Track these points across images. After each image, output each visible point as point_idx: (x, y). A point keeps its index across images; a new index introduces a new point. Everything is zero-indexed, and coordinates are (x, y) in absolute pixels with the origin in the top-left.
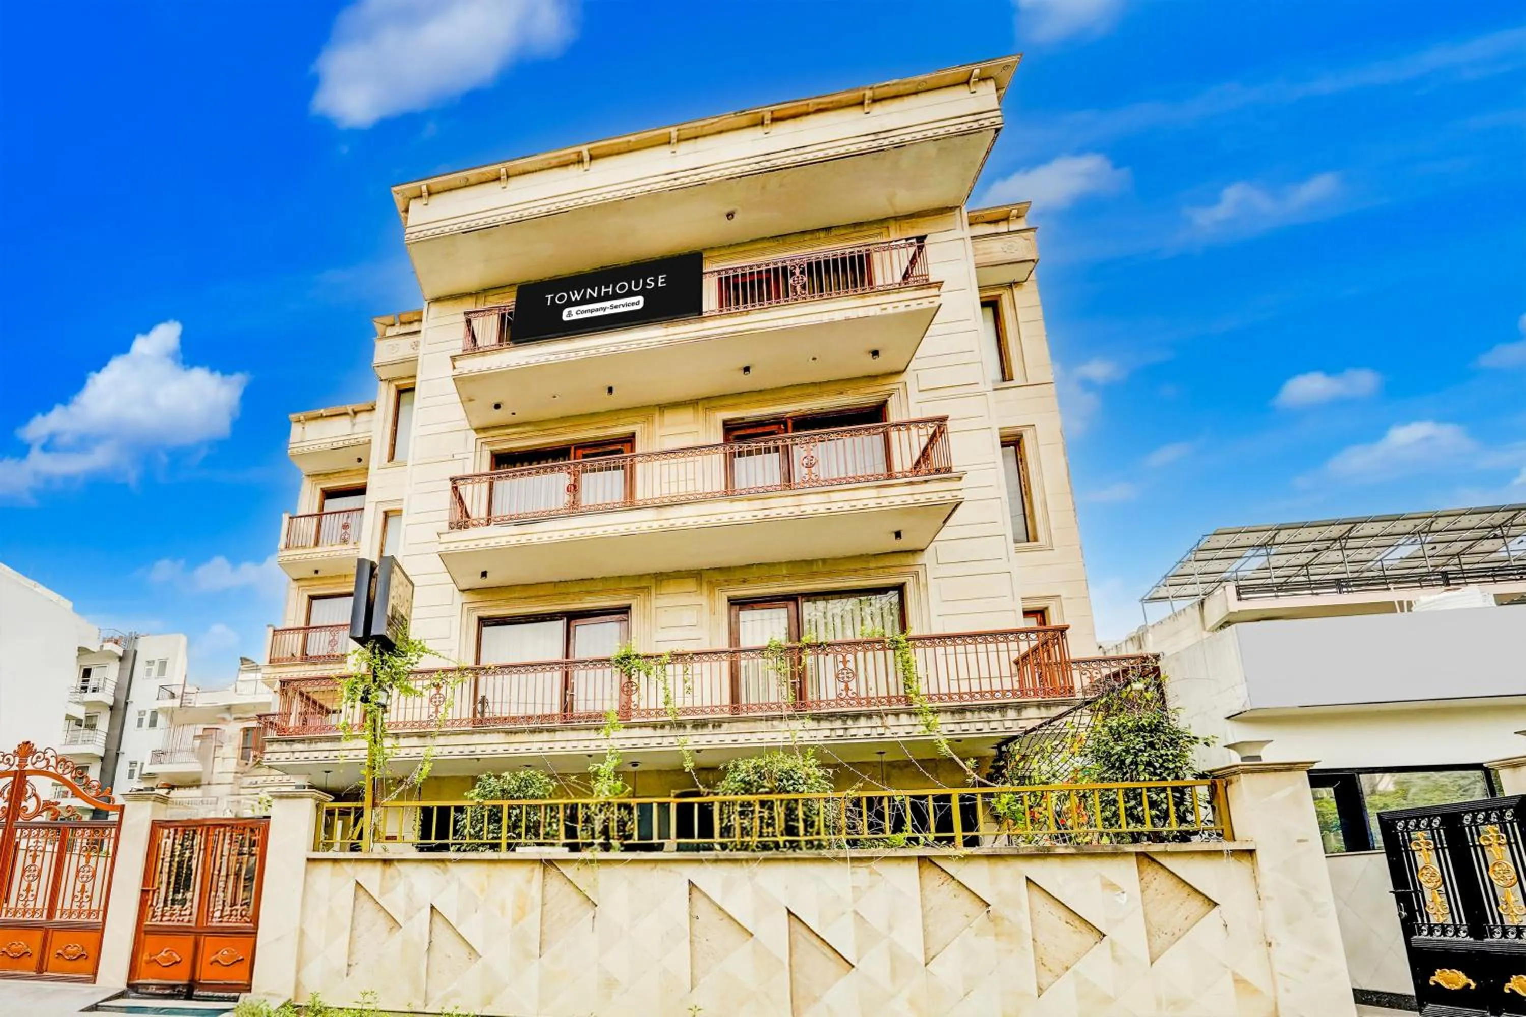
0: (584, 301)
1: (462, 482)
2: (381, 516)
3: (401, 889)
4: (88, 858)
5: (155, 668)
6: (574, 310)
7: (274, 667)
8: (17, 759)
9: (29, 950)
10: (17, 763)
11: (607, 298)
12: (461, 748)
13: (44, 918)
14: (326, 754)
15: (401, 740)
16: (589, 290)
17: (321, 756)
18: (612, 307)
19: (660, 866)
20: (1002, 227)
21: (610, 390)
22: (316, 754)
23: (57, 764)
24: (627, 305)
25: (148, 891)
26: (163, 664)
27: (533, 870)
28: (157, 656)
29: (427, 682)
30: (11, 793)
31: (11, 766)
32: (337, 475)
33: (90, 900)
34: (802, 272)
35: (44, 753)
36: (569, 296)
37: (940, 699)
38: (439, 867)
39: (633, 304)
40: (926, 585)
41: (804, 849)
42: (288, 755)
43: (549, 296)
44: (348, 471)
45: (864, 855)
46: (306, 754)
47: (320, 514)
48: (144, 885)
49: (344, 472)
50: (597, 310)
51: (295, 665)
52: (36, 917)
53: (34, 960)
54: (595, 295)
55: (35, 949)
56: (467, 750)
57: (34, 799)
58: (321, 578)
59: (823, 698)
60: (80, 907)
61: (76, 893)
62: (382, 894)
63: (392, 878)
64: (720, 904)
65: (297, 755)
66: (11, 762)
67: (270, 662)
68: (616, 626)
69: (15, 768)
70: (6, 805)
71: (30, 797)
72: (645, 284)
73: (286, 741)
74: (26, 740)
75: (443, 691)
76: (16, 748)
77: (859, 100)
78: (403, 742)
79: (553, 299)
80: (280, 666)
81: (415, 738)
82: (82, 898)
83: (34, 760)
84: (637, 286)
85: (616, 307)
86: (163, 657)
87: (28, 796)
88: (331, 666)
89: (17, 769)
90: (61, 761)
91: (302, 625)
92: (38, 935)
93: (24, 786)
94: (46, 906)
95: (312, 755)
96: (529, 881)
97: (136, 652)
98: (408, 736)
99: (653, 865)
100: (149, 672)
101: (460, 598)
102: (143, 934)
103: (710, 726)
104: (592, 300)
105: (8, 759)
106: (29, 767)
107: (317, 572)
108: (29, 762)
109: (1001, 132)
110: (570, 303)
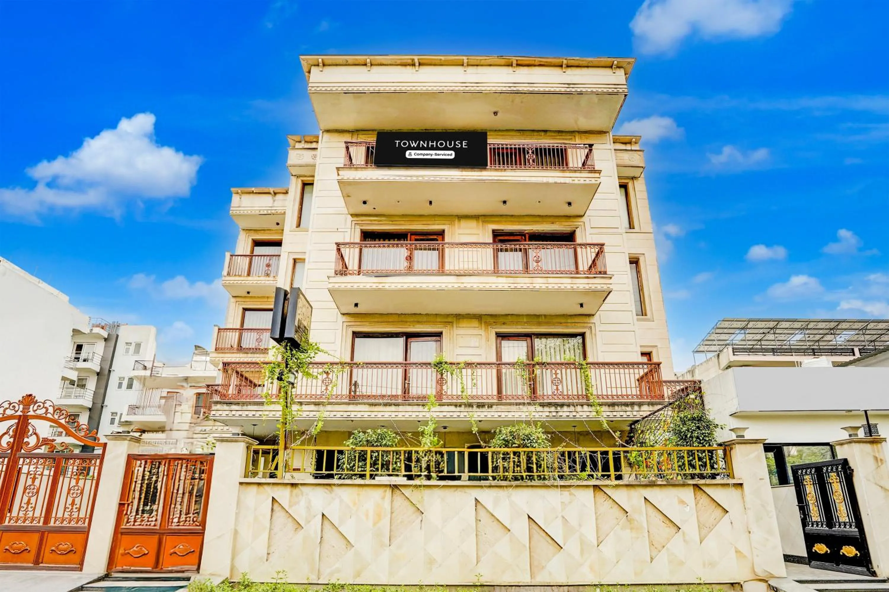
0: (418, 148)
1: (343, 246)
2: (292, 262)
3: (303, 502)
4: (78, 481)
5: (132, 348)
6: (413, 152)
7: (219, 353)
8: (21, 406)
9: (28, 548)
10: (21, 409)
11: (432, 148)
12: (342, 413)
13: (41, 524)
14: (254, 413)
15: (304, 406)
16: (421, 142)
17: (251, 414)
18: (436, 154)
19: (459, 489)
20: (628, 147)
21: (431, 203)
22: (247, 413)
23: (54, 411)
24: (445, 155)
25: (124, 504)
26: (138, 345)
27: (385, 491)
28: (134, 339)
29: (321, 370)
30: (15, 431)
31: (16, 411)
32: (262, 232)
33: (79, 511)
34: (533, 153)
35: (44, 403)
36: (409, 143)
37: (603, 398)
38: (327, 489)
39: (448, 155)
40: (595, 335)
41: (536, 480)
42: (227, 413)
43: (397, 142)
44: (270, 230)
45: (567, 484)
46: (240, 413)
47: (251, 256)
48: (120, 500)
49: (268, 230)
50: (427, 155)
51: (233, 353)
52: (35, 523)
53: (32, 556)
54: (425, 146)
55: (33, 547)
56: (345, 415)
57: (34, 437)
58: (251, 297)
59: (545, 394)
60: (70, 515)
61: (67, 506)
62: (290, 506)
63: (297, 496)
64: (491, 512)
65: (234, 413)
66: (16, 409)
67: (216, 350)
68: (434, 343)
69: (19, 413)
70: (12, 440)
71: (31, 435)
72: (455, 144)
73: (227, 403)
74: (29, 393)
75: (330, 376)
76: (21, 399)
77: (560, 64)
78: (304, 407)
79: (399, 143)
80: (223, 353)
81: (313, 406)
82: (72, 509)
83: (35, 408)
84: (450, 145)
85: (438, 155)
86: (138, 340)
87: (29, 434)
88: (258, 355)
89: (21, 414)
90: (57, 410)
91: (238, 326)
92: (36, 537)
93: (27, 427)
94: (43, 515)
95: (244, 414)
96: (383, 498)
97: (117, 336)
98: (308, 404)
99: (455, 489)
100: (127, 351)
101: (341, 319)
102: (119, 535)
103: (486, 406)
104: (423, 148)
105: (14, 407)
106: (31, 413)
107: (248, 293)
108: (31, 409)
109: (627, 97)
110: (410, 148)
